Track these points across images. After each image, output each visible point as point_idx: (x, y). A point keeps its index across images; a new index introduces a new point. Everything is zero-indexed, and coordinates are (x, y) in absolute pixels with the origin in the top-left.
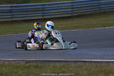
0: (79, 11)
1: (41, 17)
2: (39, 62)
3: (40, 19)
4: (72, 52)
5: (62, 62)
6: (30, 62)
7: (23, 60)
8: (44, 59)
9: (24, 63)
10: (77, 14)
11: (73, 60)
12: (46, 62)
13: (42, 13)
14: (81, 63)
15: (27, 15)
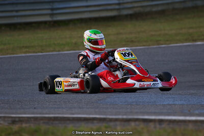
0: (136, 5)
1: (48, 19)
2: (42, 122)
3: (45, 22)
4: (118, 98)
5: (95, 122)
6: (22, 120)
7: (4, 117)
8: (53, 114)
9: (6, 124)
10: (130, 12)
11: (120, 117)
12: (57, 122)
13: (50, 7)
14: (137, 123)
15: (15, 14)
